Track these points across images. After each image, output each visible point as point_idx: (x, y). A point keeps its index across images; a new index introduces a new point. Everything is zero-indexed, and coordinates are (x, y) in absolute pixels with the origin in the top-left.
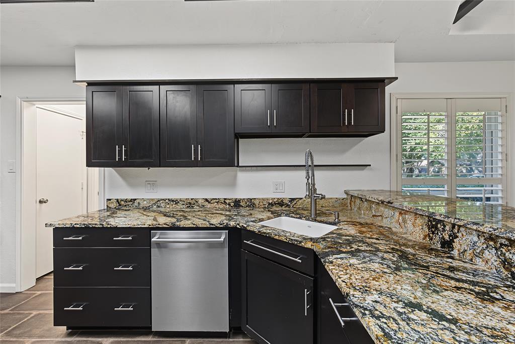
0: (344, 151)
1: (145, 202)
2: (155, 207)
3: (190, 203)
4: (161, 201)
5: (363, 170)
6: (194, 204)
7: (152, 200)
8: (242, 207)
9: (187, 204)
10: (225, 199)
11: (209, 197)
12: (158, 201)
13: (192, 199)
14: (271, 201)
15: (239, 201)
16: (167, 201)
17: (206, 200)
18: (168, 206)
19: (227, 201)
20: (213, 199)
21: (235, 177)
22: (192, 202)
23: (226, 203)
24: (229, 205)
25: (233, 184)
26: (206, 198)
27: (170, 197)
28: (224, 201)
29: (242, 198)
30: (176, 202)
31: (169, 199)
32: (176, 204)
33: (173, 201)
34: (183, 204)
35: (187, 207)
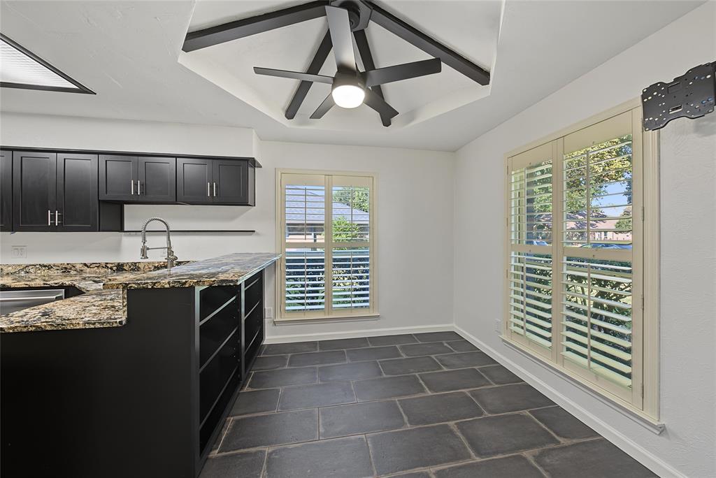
0: (232, 218)
1: (10, 268)
2: (23, 272)
3: (66, 268)
4: (31, 267)
5: (251, 235)
6: (71, 269)
7: (19, 265)
8: (126, 270)
9: (62, 269)
10: (106, 263)
11: (88, 262)
12: (26, 267)
13: (68, 264)
14: (156, 265)
15: (123, 265)
16: (38, 266)
17: (85, 265)
18: (39, 272)
19: (109, 266)
20: (93, 264)
21: (120, 242)
22: (69, 267)
23: (108, 267)
24: (111, 269)
25: (117, 248)
26: (84, 263)
27: (41, 263)
28: (106, 266)
29: (126, 262)
30: (49, 267)
31: (40, 265)
32: (49, 269)
33: (45, 266)
34: (58, 269)
35: (63, 272)
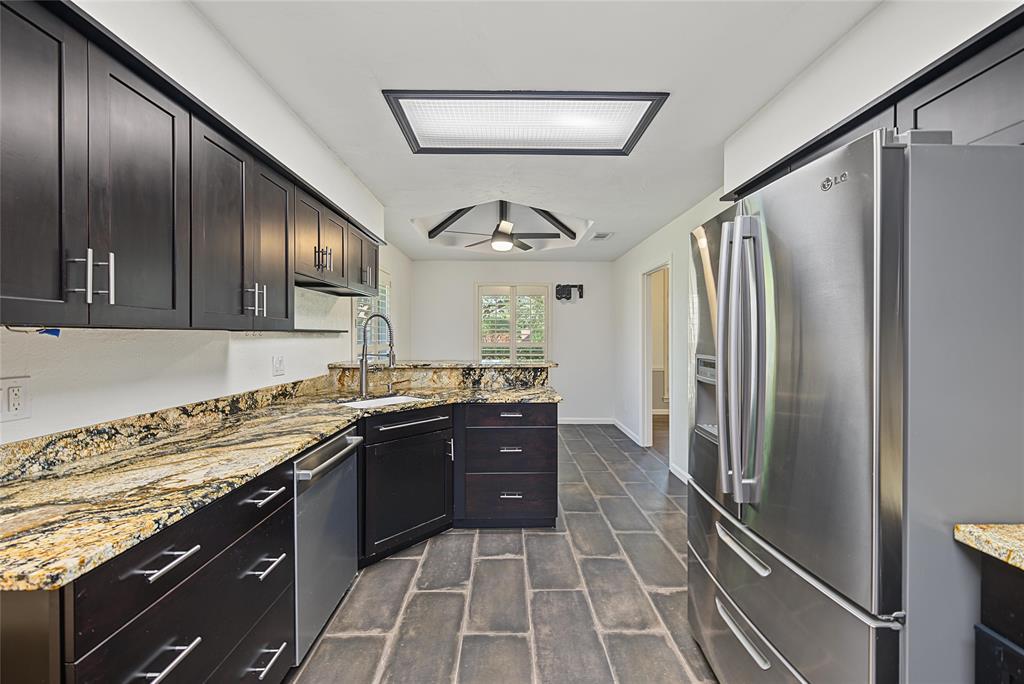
3: (148, 427)
4: (62, 443)
5: (337, 337)
6: (157, 427)
7: (24, 445)
8: (243, 412)
9: (140, 432)
10: (217, 400)
11: (186, 402)
12: (47, 446)
13: (152, 415)
14: (274, 392)
15: (237, 400)
16: (81, 437)
17: (184, 411)
18: (85, 453)
19: (221, 405)
20: (197, 405)
21: (225, 351)
22: (154, 422)
23: (218, 408)
24: (223, 412)
25: (221, 369)
26: (182, 405)
27: (91, 424)
28: (216, 406)
29: (241, 392)
30: (112, 433)
31: (87, 431)
32: (110, 439)
33: (100, 433)
34: (131, 435)
35: (142, 439)
